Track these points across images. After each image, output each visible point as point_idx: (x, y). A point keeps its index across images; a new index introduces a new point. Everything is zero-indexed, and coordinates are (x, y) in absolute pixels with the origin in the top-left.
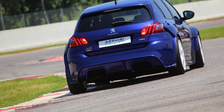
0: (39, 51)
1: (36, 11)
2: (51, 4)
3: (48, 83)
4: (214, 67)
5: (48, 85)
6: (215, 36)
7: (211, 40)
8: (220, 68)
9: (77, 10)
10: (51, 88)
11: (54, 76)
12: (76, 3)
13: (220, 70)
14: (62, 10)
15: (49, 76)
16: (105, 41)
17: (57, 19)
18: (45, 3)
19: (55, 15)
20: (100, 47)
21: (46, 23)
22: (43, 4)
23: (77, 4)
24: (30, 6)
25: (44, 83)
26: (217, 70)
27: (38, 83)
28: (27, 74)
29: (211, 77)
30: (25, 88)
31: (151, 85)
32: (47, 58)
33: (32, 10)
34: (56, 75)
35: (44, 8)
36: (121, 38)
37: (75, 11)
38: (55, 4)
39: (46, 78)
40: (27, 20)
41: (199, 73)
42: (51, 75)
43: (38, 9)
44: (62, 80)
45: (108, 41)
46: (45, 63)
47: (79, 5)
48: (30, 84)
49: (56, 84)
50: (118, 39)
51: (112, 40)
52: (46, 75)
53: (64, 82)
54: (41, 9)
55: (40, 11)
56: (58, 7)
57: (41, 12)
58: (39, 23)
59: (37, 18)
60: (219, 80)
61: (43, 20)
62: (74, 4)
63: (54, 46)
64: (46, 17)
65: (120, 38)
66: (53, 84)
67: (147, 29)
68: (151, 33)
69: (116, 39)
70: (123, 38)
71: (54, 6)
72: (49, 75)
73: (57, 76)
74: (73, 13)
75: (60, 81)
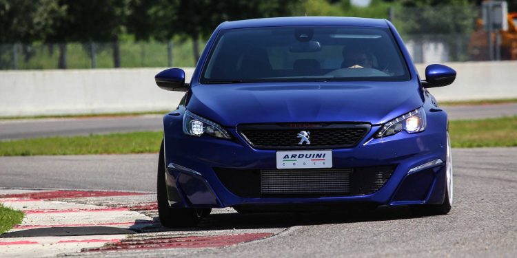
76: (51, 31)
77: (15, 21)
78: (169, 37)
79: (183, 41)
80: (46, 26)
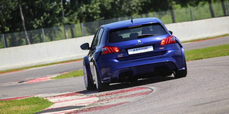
0: (19, 72)
1: (17, 31)
2: (32, 24)
3: (27, 104)
4: (198, 89)
5: (28, 107)
6: (199, 58)
7: (195, 61)
8: (204, 90)
9: (59, 30)
10: (31, 110)
11: (34, 98)
12: (57, 23)
13: (204, 92)
14: (43, 30)
15: (29, 98)
16: (133, 49)
17: (38, 39)
18: (26, 23)
19: (36, 35)
20: (130, 53)
21: (27, 44)
22: (24, 24)
23: (59, 24)
24: (10, 26)
25: (24, 105)
26: (201, 92)
27: (18, 105)
28: (7, 96)
29: (195, 99)
30: (4, 109)
31: (133, 107)
32: (27, 79)
33: (12, 30)
34: (36, 96)
35: (25, 28)
37: (57, 31)
38: (37, 24)
39: (26, 99)
40: (8, 41)
41: (183, 95)
42: (31, 97)
43: (18, 29)
44: (43, 102)
45: (135, 49)
46: (25, 84)
47: (60, 25)
48: (9, 106)
49: (36, 106)
51: (138, 49)
52: (26, 97)
53: (45, 104)
54: (22, 30)
55: (20, 31)
56: (39, 27)
57: (22, 32)
58: (19, 44)
59: (18, 39)
60: (203, 102)
61: (24, 40)
62: (56, 24)
63: (35, 66)
64: (27, 37)
65: (144, 47)
66: (33, 106)
67: (165, 40)
68: (168, 44)
69: (142, 48)
70: (147, 47)
71: (35, 26)
72: (29, 96)
73: (38, 98)
74: (55, 33)
75: (41, 103)
76: (140, 8)
77: (123, 6)
78: (197, 4)
79: (203, 4)
80: (138, 6)
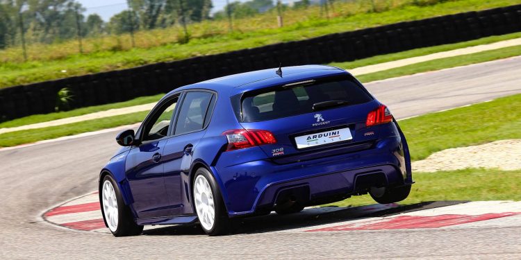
16: (307, 136)
20: (300, 146)
36: (334, 131)
45: (311, 136)
50: (329, 132)
69: (326, 133)
70: (337, 131)
